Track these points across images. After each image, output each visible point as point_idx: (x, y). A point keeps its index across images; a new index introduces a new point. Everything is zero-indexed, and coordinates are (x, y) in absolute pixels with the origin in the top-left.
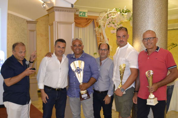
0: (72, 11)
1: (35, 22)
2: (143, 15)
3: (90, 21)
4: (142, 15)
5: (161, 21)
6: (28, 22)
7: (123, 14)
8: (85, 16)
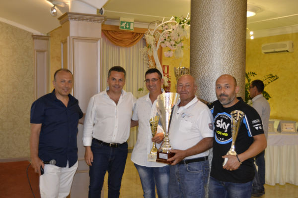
0: (98, 21)
1: (46, 38)
2: (206, 28)
3: (139, 36)
4: (203, 28)
5: (234, 37)
6: (35, 37)
7: (183, 27)
8: (129, 28)
